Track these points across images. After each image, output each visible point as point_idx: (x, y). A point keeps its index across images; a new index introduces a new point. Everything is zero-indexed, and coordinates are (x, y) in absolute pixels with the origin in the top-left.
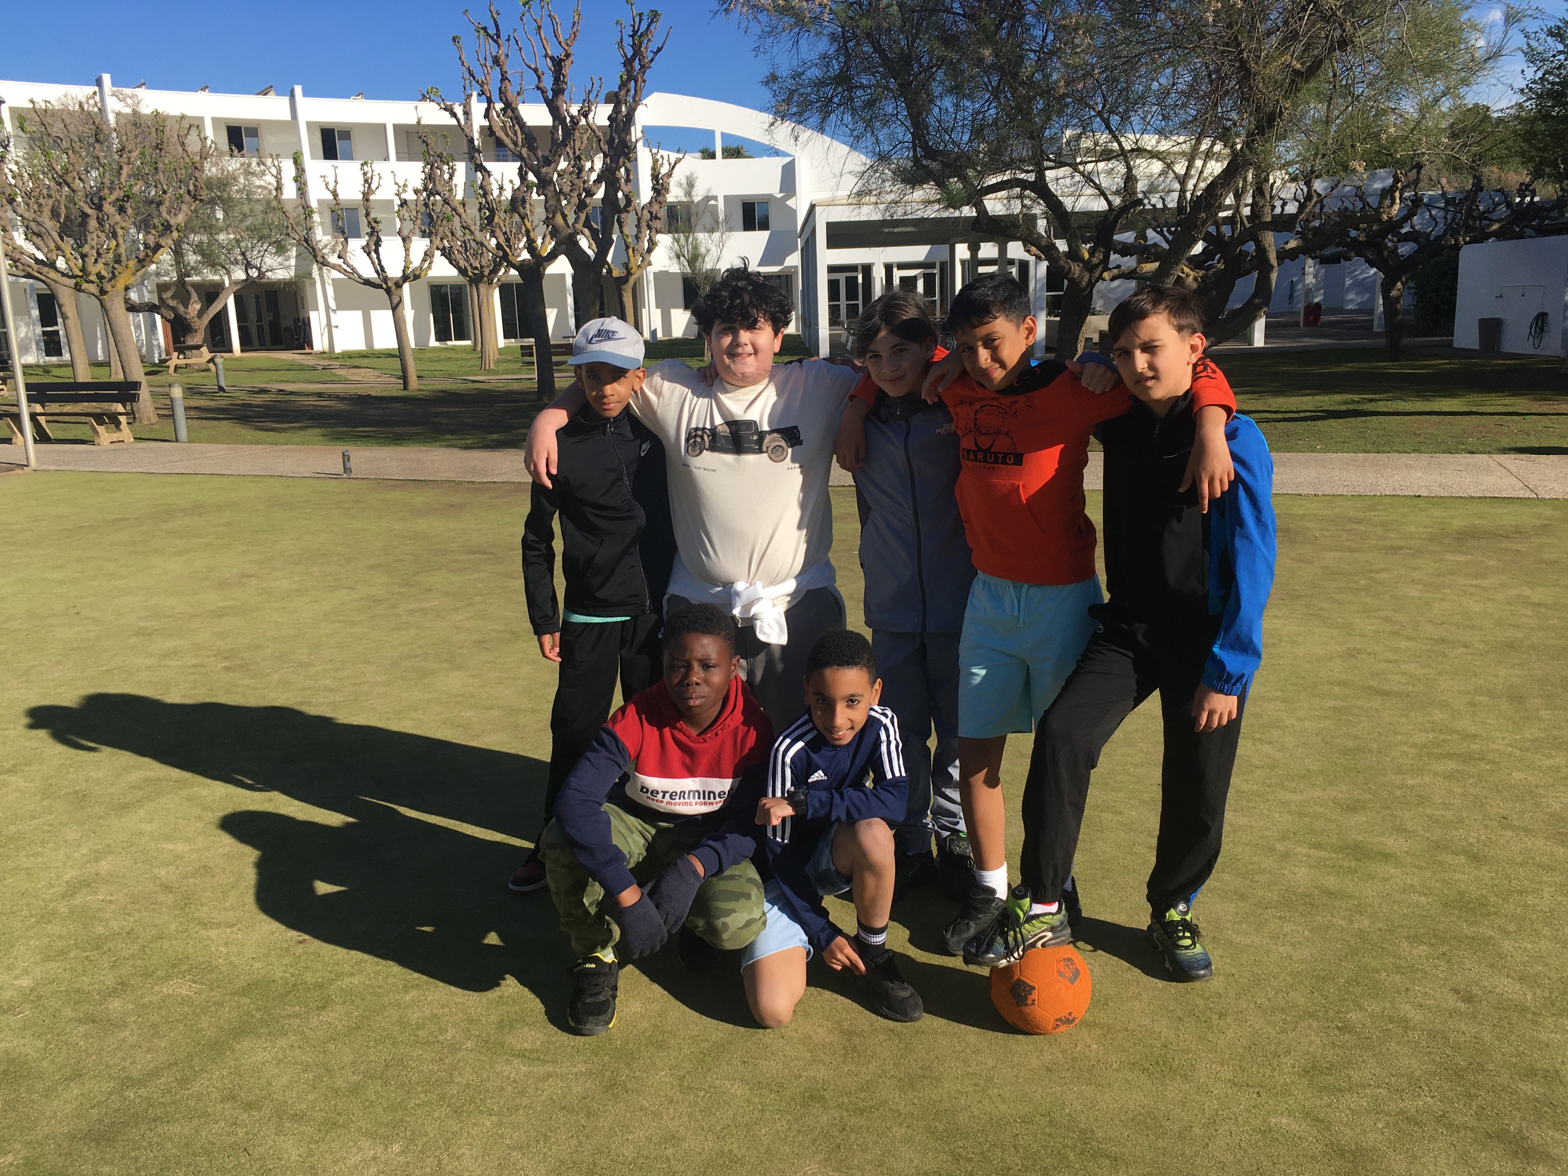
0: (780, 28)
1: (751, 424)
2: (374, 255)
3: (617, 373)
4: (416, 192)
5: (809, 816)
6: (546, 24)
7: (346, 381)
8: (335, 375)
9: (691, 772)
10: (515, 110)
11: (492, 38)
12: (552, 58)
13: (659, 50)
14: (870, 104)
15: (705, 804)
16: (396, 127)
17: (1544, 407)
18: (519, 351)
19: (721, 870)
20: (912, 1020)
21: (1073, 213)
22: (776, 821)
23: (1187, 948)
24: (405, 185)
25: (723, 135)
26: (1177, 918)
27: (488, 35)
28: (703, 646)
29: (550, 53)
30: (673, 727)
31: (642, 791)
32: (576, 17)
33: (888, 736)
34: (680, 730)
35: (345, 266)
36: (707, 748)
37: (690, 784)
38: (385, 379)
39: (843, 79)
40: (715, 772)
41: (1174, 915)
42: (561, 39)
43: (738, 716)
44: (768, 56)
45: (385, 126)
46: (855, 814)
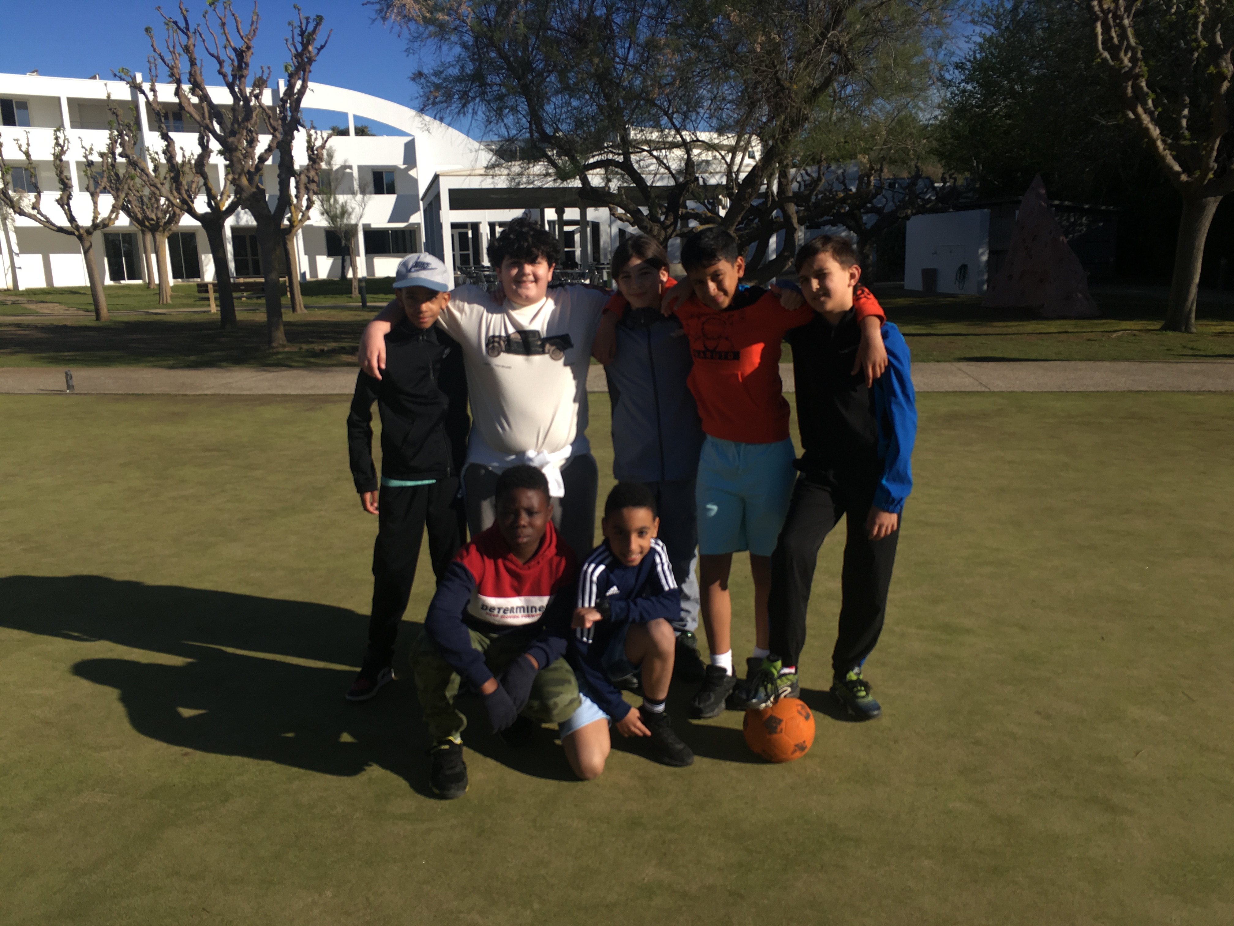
0: (425, 36)
1: (535, 333)
2: (66, 207)
3: (430, 293)
4: (102, 155)
5: (613, 620)
6: (229, 21)
7: (37, 314)
8: (25, 309)
9: (518, 593)
10: (203, 90)
11: (182, 31)
12: (235, 50)
13: (322, 47)
14: (500, 98)
15: (529, 616)
16: (70, 101)
17: (977, 330)
18: (196, 289)
19: (548, 664)
20: (688, 764)
21: (651, 186)
22: (588, 625)
23: (863, 697)
24: (91, 149)
25: (356, 117)
26: (854, 678)
27: (179, 28)
28: (529, 498)
29: (233, 45)
30: (505, 558)
31: (482, 608)
32: (255, 18)
33: (661, 559)
34: (511, 561)
35: (39, 216)
36: (530, 573)
37: (517, 602)
38: (73, 311)
39: (478, 77)
40: (536, 592)
41: (852, 676)
42: (242, 34)
43: (553, 550)
44: (417, 56)
45: (59, 99)
46: (646, 616)
